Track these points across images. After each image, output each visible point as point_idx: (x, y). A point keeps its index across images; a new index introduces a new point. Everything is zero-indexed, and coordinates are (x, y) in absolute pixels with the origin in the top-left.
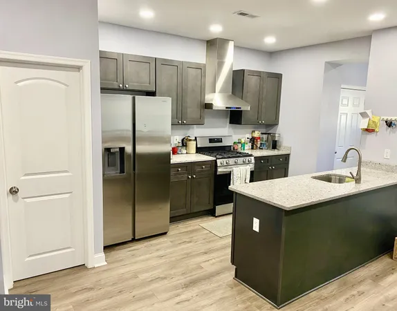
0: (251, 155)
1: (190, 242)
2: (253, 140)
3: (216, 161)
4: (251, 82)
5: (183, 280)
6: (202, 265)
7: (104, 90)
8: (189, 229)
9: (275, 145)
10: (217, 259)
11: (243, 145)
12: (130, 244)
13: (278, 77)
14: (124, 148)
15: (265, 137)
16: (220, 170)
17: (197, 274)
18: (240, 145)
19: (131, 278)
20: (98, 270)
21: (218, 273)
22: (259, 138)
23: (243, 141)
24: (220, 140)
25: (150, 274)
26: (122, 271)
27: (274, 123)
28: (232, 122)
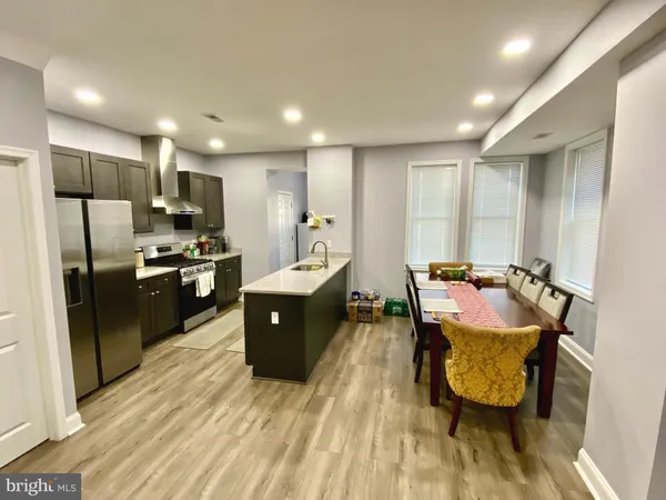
0: (210, 261)
1: (176, 365)
2: (200, 245)
3: (178, 271)
4: (196, 185)
5: (202, 401)
6: (212, 379)
7: (59, 194)
8: (163, 353)
9: (225, 249)
10: (222, 370)
11: (192, 252)
12: (100, 393)
13: (219, 181)
14: (77, 269)
15: (213, 240)
16: (185, 280)
17: (212, 389)
18: (189, 252)
19: (136, 426)
20: (78, 436)
21: (233, 380)
22: (207, 243)
23: (191, 247)
24: (169, 249)
25: (159, 410)
26: (118, 422)
27: (221, 226)
28: (176, 228)
